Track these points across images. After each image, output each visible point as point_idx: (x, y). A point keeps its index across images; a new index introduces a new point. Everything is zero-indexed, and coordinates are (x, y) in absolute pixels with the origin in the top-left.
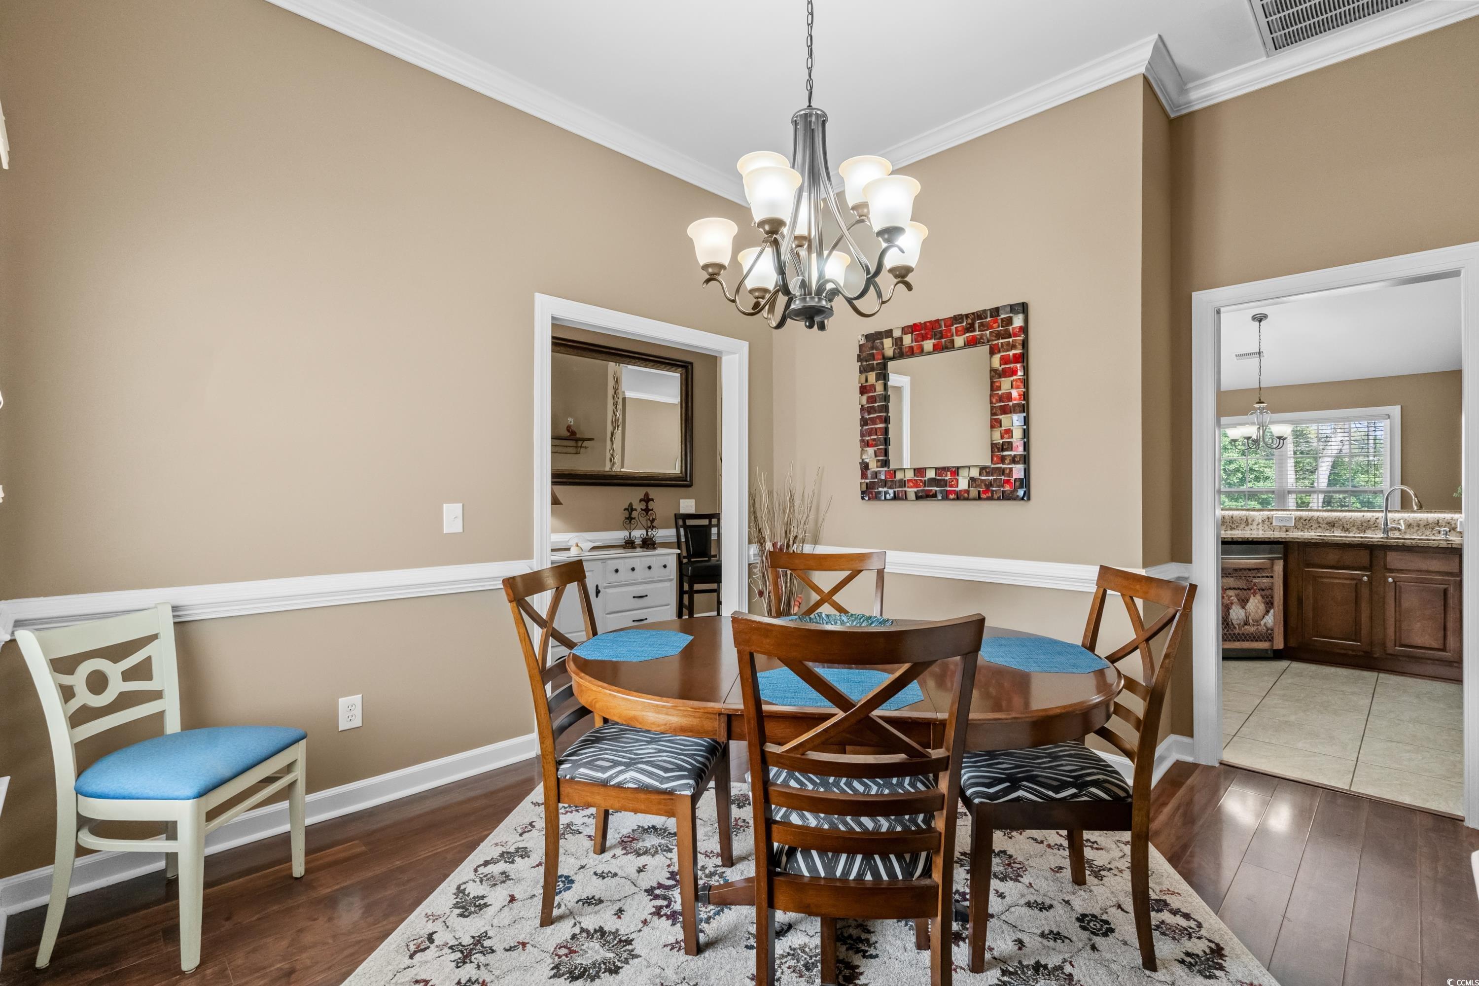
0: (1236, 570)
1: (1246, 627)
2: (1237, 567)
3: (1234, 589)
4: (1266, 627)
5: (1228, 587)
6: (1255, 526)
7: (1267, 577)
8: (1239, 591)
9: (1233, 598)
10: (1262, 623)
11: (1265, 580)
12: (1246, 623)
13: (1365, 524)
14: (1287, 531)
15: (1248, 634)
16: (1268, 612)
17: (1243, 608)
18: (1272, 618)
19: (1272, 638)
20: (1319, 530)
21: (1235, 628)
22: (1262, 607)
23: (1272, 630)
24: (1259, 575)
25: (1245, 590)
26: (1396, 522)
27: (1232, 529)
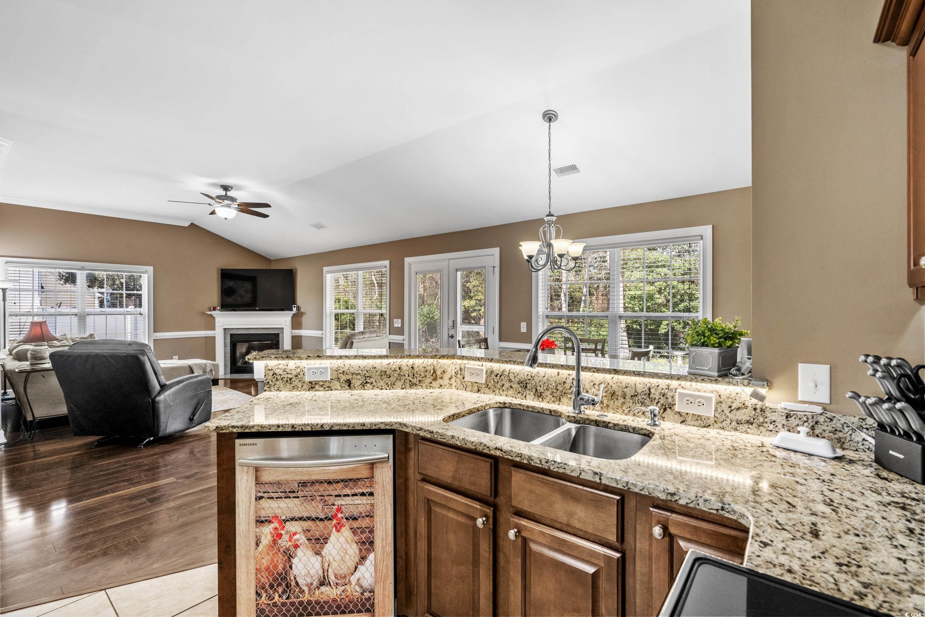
0: (304, 484)
1: (323, 589)
2: (305, 478)
3: (301, 519)
4: (361, 587)
5: (290, 515)
6: (446, 381)
7: (363, 494)
8: (310, 523)
9: (301, 538)
10: (354, 579)
11: (358, 500)
12: (323, 582)
13: (560, 388)
14: (479, 391)
15: (325, 602)
16: (363, 558)
17: (318, 553)
18: (372, 569)
19: (373, 605)
20: (511, 392)
21: (302, 592)
22: (353, 550)
23: (372, 591)
24: (348, 491)
25: (321, 520)
26: (596, 386)
27: (412, 385)
